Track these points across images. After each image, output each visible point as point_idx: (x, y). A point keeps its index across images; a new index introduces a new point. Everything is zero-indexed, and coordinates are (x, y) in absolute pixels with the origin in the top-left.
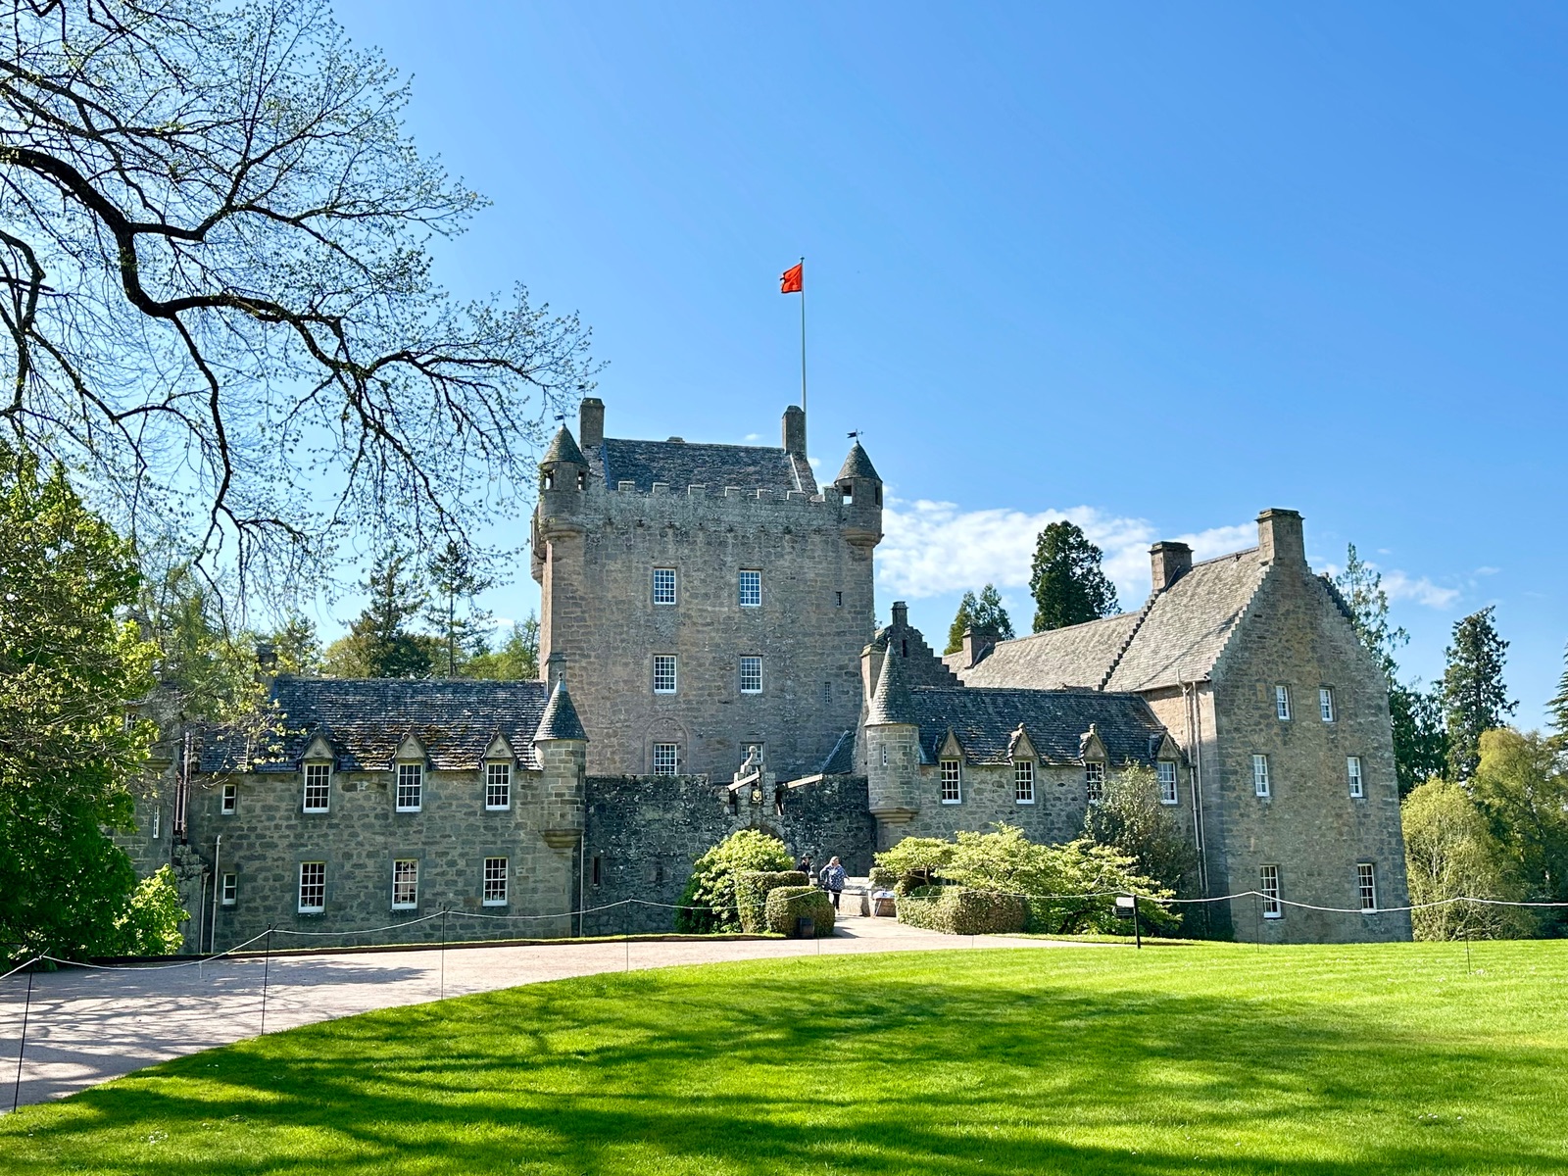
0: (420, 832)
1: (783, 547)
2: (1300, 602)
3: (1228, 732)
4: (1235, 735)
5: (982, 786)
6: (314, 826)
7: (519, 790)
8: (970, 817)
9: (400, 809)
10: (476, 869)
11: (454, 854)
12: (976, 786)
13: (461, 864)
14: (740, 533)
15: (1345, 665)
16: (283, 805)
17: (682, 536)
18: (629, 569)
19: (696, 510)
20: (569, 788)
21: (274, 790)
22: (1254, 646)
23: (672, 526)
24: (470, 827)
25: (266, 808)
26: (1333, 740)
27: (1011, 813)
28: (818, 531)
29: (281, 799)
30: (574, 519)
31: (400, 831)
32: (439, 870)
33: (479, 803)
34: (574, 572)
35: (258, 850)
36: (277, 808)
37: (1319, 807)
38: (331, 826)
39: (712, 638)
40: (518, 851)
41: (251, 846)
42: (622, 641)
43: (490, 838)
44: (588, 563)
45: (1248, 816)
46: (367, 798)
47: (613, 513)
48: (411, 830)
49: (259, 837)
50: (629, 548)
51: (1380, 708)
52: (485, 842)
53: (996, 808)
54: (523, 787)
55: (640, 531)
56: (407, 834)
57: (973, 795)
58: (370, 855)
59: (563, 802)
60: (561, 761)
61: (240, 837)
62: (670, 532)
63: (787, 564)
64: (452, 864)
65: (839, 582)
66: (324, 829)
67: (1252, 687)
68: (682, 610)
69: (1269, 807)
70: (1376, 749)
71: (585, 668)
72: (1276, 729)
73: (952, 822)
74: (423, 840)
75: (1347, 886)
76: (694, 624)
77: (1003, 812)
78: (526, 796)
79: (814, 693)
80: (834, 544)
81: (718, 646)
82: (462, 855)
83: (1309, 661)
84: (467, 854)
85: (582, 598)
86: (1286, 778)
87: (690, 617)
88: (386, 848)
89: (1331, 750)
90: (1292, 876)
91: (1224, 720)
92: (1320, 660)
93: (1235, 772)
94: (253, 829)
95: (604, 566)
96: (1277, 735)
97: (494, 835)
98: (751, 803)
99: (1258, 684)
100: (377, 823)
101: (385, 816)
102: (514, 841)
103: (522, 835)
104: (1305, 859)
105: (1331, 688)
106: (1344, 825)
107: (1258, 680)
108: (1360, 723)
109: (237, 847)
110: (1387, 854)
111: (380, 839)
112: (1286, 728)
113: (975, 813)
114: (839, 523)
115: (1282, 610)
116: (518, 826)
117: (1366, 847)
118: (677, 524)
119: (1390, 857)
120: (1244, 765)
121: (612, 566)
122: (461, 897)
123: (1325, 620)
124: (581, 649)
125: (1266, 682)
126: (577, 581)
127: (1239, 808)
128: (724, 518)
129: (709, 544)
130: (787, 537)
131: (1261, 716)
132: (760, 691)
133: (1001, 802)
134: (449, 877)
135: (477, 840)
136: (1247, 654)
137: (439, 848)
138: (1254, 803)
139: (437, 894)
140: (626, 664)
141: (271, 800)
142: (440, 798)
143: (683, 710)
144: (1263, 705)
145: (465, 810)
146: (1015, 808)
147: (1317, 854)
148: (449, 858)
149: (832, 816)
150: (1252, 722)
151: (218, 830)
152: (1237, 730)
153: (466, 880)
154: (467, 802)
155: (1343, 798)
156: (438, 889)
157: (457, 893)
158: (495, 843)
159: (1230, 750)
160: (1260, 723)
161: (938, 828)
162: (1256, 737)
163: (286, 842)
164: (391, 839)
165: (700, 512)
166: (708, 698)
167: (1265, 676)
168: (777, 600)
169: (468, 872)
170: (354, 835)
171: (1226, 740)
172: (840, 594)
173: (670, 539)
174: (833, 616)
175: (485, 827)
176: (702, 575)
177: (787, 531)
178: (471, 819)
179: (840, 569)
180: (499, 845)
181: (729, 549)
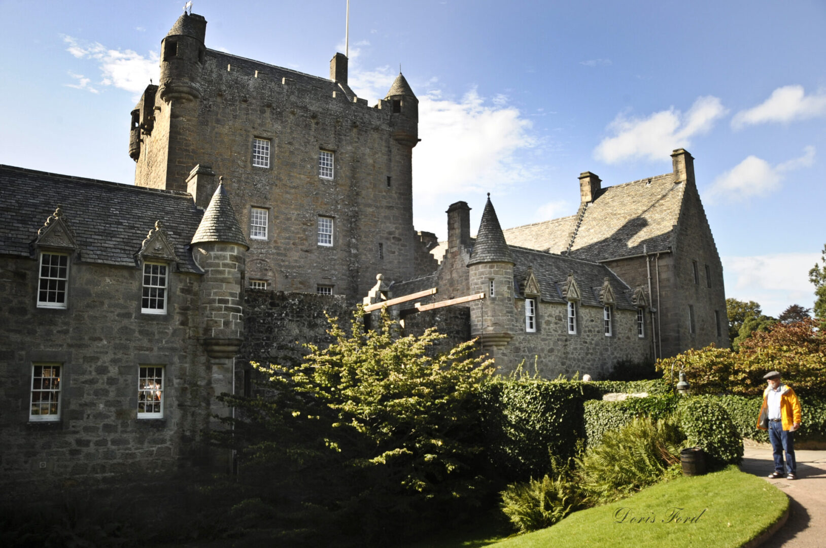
0: (66, 332)
1: (351, 137)
2: (696, 210)
5: (549, 318)
7: (178, 293)
8: (543, 343)
9: (41, 304)
10: (129, 378)
11: (106, 359)
13: (113, 371)
14: (321, 121)
17: (277, 115)
18: (234, 133)
19: (288, 96)
20: (232, 295)
22: (684, 233)
24: (125, 330)
28: (376, 129)
31: (40, 330)
32: (87, 377)
33: (134, 304)
34: (188, 129)
39: (296, 199)
40: (175, 360)
44: (200, 123)
47: (223, 87)
48: (55, 330)
50: (235, 117)
52: (141, 348)
53: (556, 336)
54: (181, 290)
55: (244, 105)
56: (49, 333)
57: (543, 325)
59: (227, 309)
60: (225, 265)
62: (268, 110)
63: (355, 150)
64: (102, 370)
65: (389, 169)
68: (274, 173)
73: (532, 346)
74: (69, 341)
76: (283, 186)
78: (184, 301)
79: (371, 250)
80: (387, 141)
81: (301, 205)
82: (114, 361)
84: (120, 360)
85: (193, 152)
87: (281, 180)
88: (22, 349)
95: (213, 128)
96: (694, 293)
97: (150, 341)
99: (687, 260)
102: (172, 349)
103: (181, 343)
107: (687, 256)
111: (17, 338)
114: (391, 126)
115: (691, 213)
116: (176, 333)
118: (274, 105)
121: (222, 129)
122: (113, 409)
125: (689, 258)
126: (191, 137)
129: (297, 124)
130: (355, 130)
132: (332, 245)
133: (560, 331)
134: (99, 386)
135: (132, 344)
137: (89, 352)
139: (86, 405)
142: (90, 295)
143: (273, 254)
145: (118, 311)
148: (99, 363)
153: (118, 390)
154: (121, 301)
156: (86, 398)
157: (108, 404)
158: (151, 350)
161: (524, 351)
164: (28, 339)
166: (293, 246)
168: (346, 176)
169: (121, 380)
172: (389, 178)
173: (268, 114)
174: (384, 194)
175: (141, 332)
176: (292, 148)
177: (354, 125)
178: (125, 322)
179: (390, 160)
180: (155, 352)
181: (312, 133)
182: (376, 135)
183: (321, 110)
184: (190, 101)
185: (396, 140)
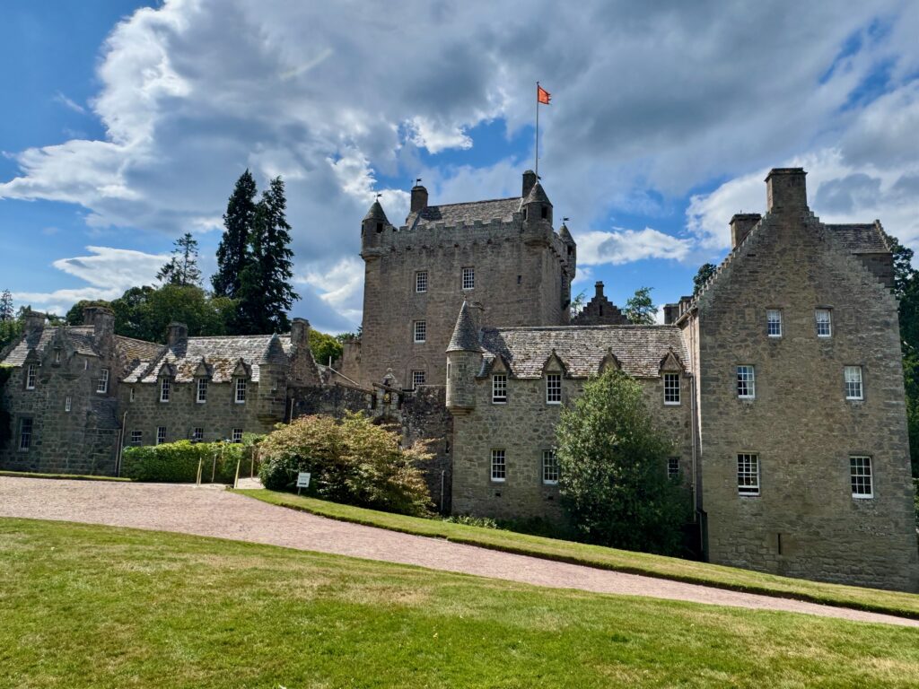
0: (204, 413)
1: (487, 252)
2: (798, 241)
3: (712, 348)
4: (720, 351)
5: (520, 392)
6: (162, 409)
8: (510, 413)
9: (199, 401)
11: (218, 425)
12: (516, 390)
13: (221, 430)
14: (462, 247)
15: (847, 290)
16: (151, 398)
17: (430, 252)
18: (402, 274)
19: (438, 236)
21: (147, 390)
22: (746, 279)
23: (424, 247)
24: (226, 411)
25: (144, 399)
26: (827, 353)
27: (540, 410)
28: (507, 240)
29: (149, 395)
30: (373, 249)
31: (195, 413)
33: (230, 399)
34: (375, 279)
35: (140, 420)
36: (148, 399)
37: (807, 408)
38: (169, 409)
39: (444, 310)
40: (246, 425)
41: (138, 417)
42: (397, 314)
43: (233, 417)
44: (382, 273)
45: (727, 414)
46: (183, 395)
47: (396, 244)
48: (200, 412)
49: (142, 413)
50: (403, 262)
51: (887, 324)
52: (232, 420)
53: (529, 406)
54: (250, 391)
55: (409, 252)
56: (198, 414)
57: (513, 398)
58: (183, 424)
61: (135, 413)
62: (424, 251)
63: (488, 262)
64: (216, 430)
65: (519, 269)
66: (165, 410)
67: (741, 313)
68: (428, 295)
69: (750, 407)
70: (881, 359)
71: (379, 331)
72: (763, 345)
73: (497, 415)
74: (205, 417)
75: (834, 473)
76: (436, 302)
77: (534, 410)
78: (251, 395)
80: (518, 246)
81: (447, 314)
82: (221, 426)
83: (804, 288)
84: (223, 426)
85: (379, 293)
86: (771, 384)
87: (433, 298)
89: (824, 360)
90: (772, 463)
91: (708, 339)
92: (818, 287)
93: (717, 380)
94: (139, 409)
95: (389, 274)
96: (764, 349)
97: (236, 416)
98: (384, 403)
99: (747, 311)
100: (186, 408)
101: (190, 405)
102: (244, 420)
103: (249, 417)
104: (787, 449)
105: (830, 309)
106: (835, 422)
107: (747, 306)
108: (862, 338)
109: (132, 417)
110: (886, 449)
111: (187, 416)
112: (774, 343)
113: (514, 410)
114: (521, 233)
115: (778, 248)
116: (247, 412)
117: (860, 442)
118: (428, 246)
119: (891, 452)
120: (727, 374)
121: (395, 273)
123: (827, 253)
124: (377, 320)
125: (755, 307)
126: (376, 283)
127: (718, 407)
128: (454, 239)
129: (445, 255)
130: (489, 246)
131: (748, 335)
133: (533, 402)
135: (229, 418)
136: (737, 286)
137: (212, 422)
138: (734, 403)
140: (398, 328)
141: (146, 396)
142: (213, 396)
143: (427, 351)
144: (751, 326)
145: (224, 403)
146: (544, 407)
147: (801, 446)
148: (215, 427)
149: (433, 411)
150: (738, 339)
151: (126, 409)
152: (721, 346)
154: (225, 398)
155: (836, 400)
158: (236, 420)
159: (713, 362)
160: (746, 340)
161: (487, 419)
162: (741, 352)
163: (151, 415)
164: (191, 417)
165: (441, 237)
167: (756, 302)
168: (483, 284)
170: (177, 414)
171: (710, 354)
172: (520, 277)
173: (424, 255)
174: (514, 291)
175: (233, 412)
176: (440, 274)
177: (489, 242)
178: (226, 407)
179: (521, 262)
180: (238, 422)
181: (456, 257)
182: (506, 245)
183: (462, 239)
184: (375, 260)
185: (526, 243)
